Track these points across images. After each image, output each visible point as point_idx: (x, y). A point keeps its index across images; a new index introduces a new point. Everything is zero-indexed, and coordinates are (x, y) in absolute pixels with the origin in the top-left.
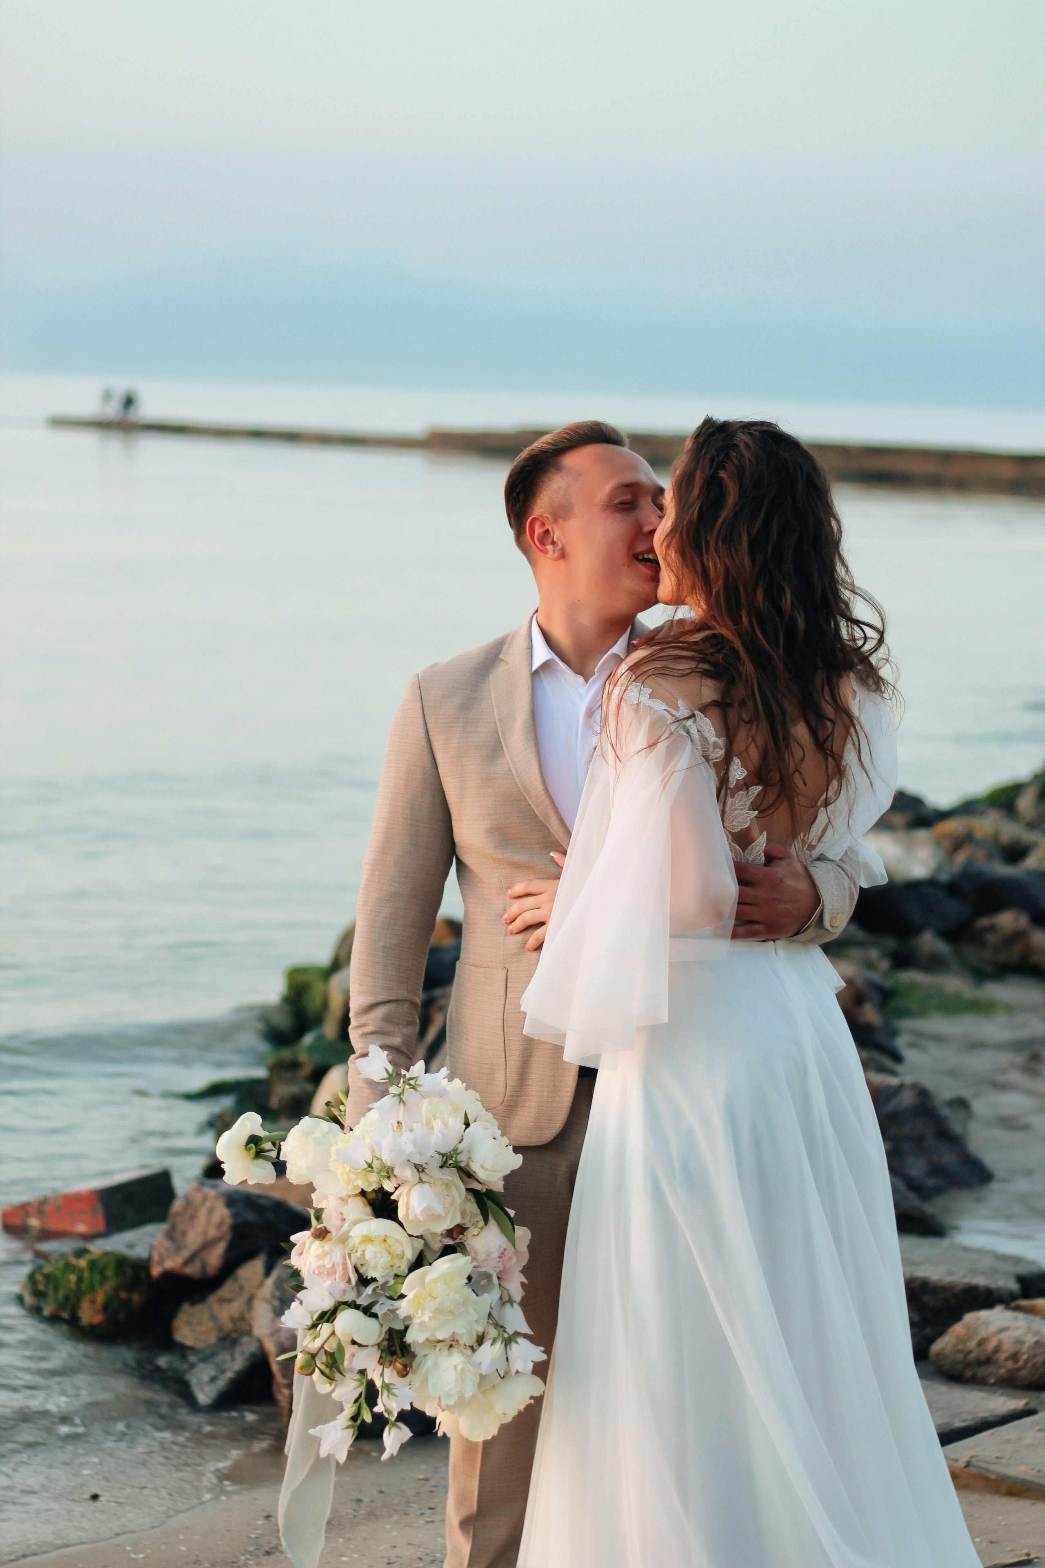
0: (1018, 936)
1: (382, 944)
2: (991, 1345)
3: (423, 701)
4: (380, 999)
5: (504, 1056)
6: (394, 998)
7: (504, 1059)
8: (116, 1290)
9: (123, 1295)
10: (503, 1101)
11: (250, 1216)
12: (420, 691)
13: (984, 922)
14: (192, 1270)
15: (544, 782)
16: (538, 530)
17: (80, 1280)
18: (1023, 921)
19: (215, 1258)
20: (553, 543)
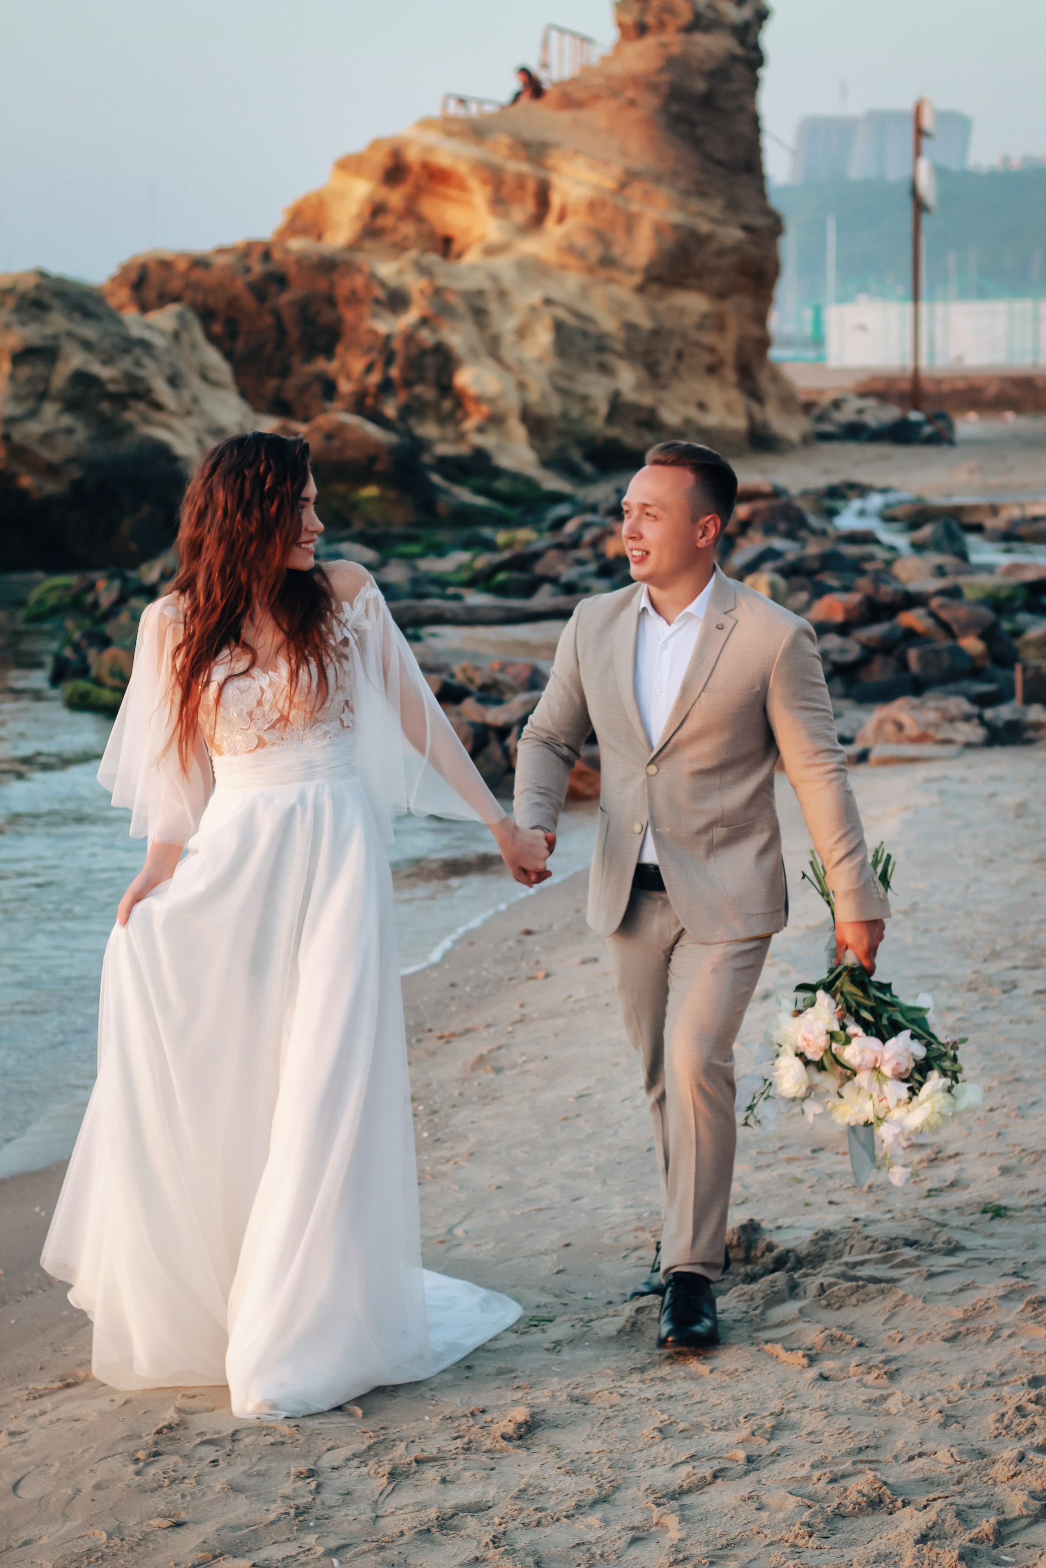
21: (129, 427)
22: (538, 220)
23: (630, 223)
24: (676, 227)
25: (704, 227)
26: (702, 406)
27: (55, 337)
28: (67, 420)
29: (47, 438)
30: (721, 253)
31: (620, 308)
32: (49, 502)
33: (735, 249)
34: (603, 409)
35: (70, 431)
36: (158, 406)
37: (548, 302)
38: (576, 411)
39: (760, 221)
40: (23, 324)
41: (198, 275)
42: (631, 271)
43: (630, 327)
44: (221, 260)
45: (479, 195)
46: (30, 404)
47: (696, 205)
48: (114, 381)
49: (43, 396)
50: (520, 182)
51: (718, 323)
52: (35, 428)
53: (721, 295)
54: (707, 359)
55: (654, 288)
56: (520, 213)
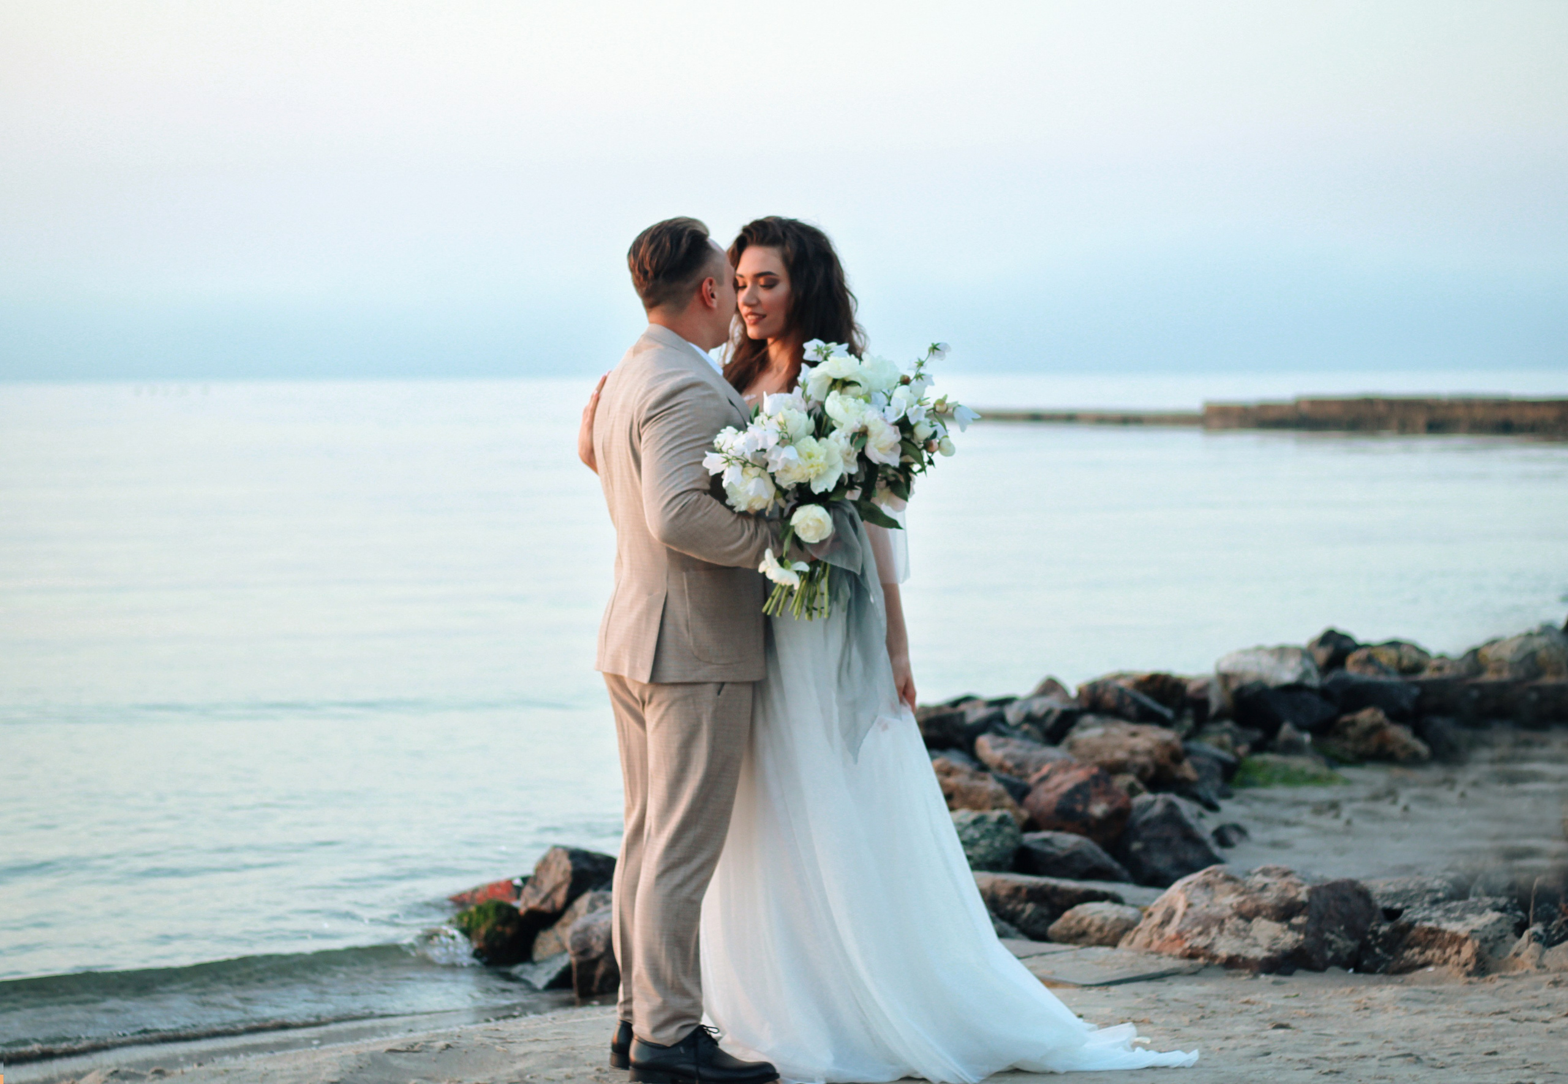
0: (1376, 728)
2: (1085, 923)
8: (494, 925)
9: (499, 928)
11: (586, 866)
13: (1346, 718)
14: (546, 907)
17: (470, 920)
18: (1380, 716)
19: (560, 897)
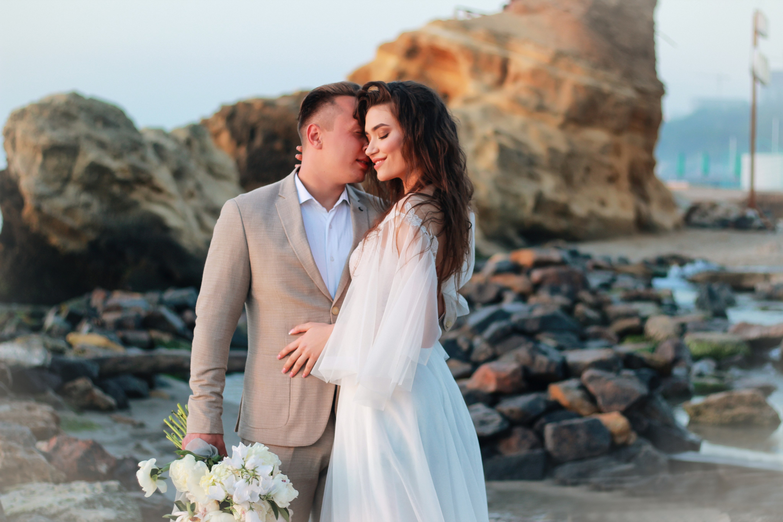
1: (215, 339)
3: (241, 215)
4: (211, 367)
5: (289, 400)
6: (219, 367)
7: (289, 402)
10: (286, 424)
12: (239, 209)
15: (313, 259)
16: (312, 132)
18: (89, 384)
20: (318, 140)
21: (135, 204)
22: (501, 81)
23: (558, 84)
24: (587, 88)
25: (606, 87)
26: (603, 203)
27: (77, 138)
28: (84, 198)
29: (69, 210)
30: (618, 104)
31: (546, 137)
32: (71, 257)
33: (629, 102)
34: (530, 203)
35: (87, 206)
36: (158, 190)
37: (497, 133)
38: (511, 204)
39: (650, 87)
40: (54, 128)
41: (268, 112)
42: (556, 114)
43: (553, 151)
44: (284, 103)
45: (464, 66)
46: (57, 185)
47: (602, 73)
48: (123, 170)
49: (67, 180)
50: (490, 58)
51: (617, 150)
52: (60, 203)
53: (618, 132)
54: (606, 173)
55: (572, 127)
56: (490, 77)
